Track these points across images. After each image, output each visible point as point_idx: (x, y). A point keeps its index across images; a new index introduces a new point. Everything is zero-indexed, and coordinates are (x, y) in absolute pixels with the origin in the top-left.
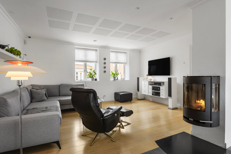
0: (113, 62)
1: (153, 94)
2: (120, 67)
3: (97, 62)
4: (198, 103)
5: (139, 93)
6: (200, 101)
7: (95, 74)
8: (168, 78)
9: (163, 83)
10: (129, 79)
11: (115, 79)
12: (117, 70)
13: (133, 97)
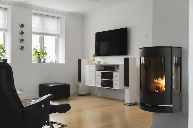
0: (37, 31)
1: (102, 85)
2: (50, 42)
3: (6, 30)
4: (156, 82)
5: (80, 85)
6: (158, 80)
7: (3, 52)
8: (125, 58)
9: (118, 66)
10: (64, 63)
11: (40, 62)
12: (43, 46)
13: (71, 91)
